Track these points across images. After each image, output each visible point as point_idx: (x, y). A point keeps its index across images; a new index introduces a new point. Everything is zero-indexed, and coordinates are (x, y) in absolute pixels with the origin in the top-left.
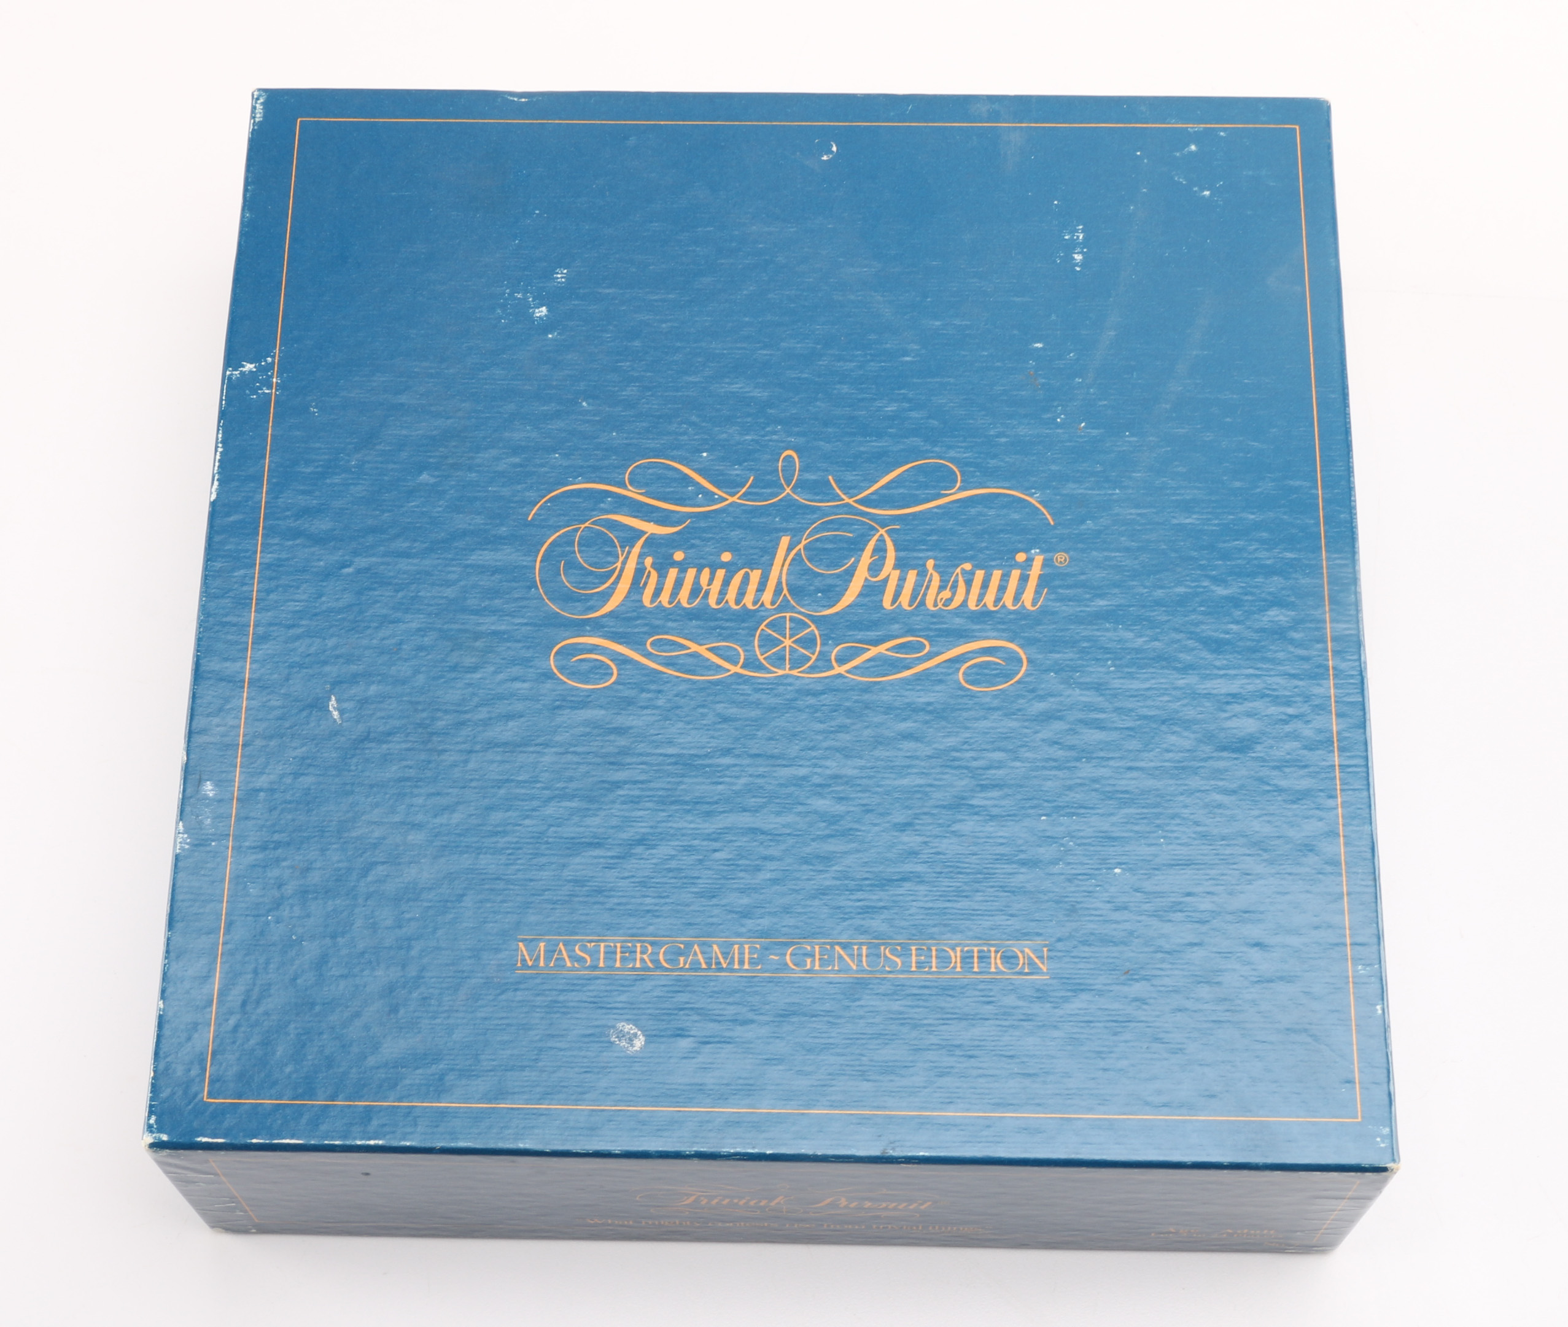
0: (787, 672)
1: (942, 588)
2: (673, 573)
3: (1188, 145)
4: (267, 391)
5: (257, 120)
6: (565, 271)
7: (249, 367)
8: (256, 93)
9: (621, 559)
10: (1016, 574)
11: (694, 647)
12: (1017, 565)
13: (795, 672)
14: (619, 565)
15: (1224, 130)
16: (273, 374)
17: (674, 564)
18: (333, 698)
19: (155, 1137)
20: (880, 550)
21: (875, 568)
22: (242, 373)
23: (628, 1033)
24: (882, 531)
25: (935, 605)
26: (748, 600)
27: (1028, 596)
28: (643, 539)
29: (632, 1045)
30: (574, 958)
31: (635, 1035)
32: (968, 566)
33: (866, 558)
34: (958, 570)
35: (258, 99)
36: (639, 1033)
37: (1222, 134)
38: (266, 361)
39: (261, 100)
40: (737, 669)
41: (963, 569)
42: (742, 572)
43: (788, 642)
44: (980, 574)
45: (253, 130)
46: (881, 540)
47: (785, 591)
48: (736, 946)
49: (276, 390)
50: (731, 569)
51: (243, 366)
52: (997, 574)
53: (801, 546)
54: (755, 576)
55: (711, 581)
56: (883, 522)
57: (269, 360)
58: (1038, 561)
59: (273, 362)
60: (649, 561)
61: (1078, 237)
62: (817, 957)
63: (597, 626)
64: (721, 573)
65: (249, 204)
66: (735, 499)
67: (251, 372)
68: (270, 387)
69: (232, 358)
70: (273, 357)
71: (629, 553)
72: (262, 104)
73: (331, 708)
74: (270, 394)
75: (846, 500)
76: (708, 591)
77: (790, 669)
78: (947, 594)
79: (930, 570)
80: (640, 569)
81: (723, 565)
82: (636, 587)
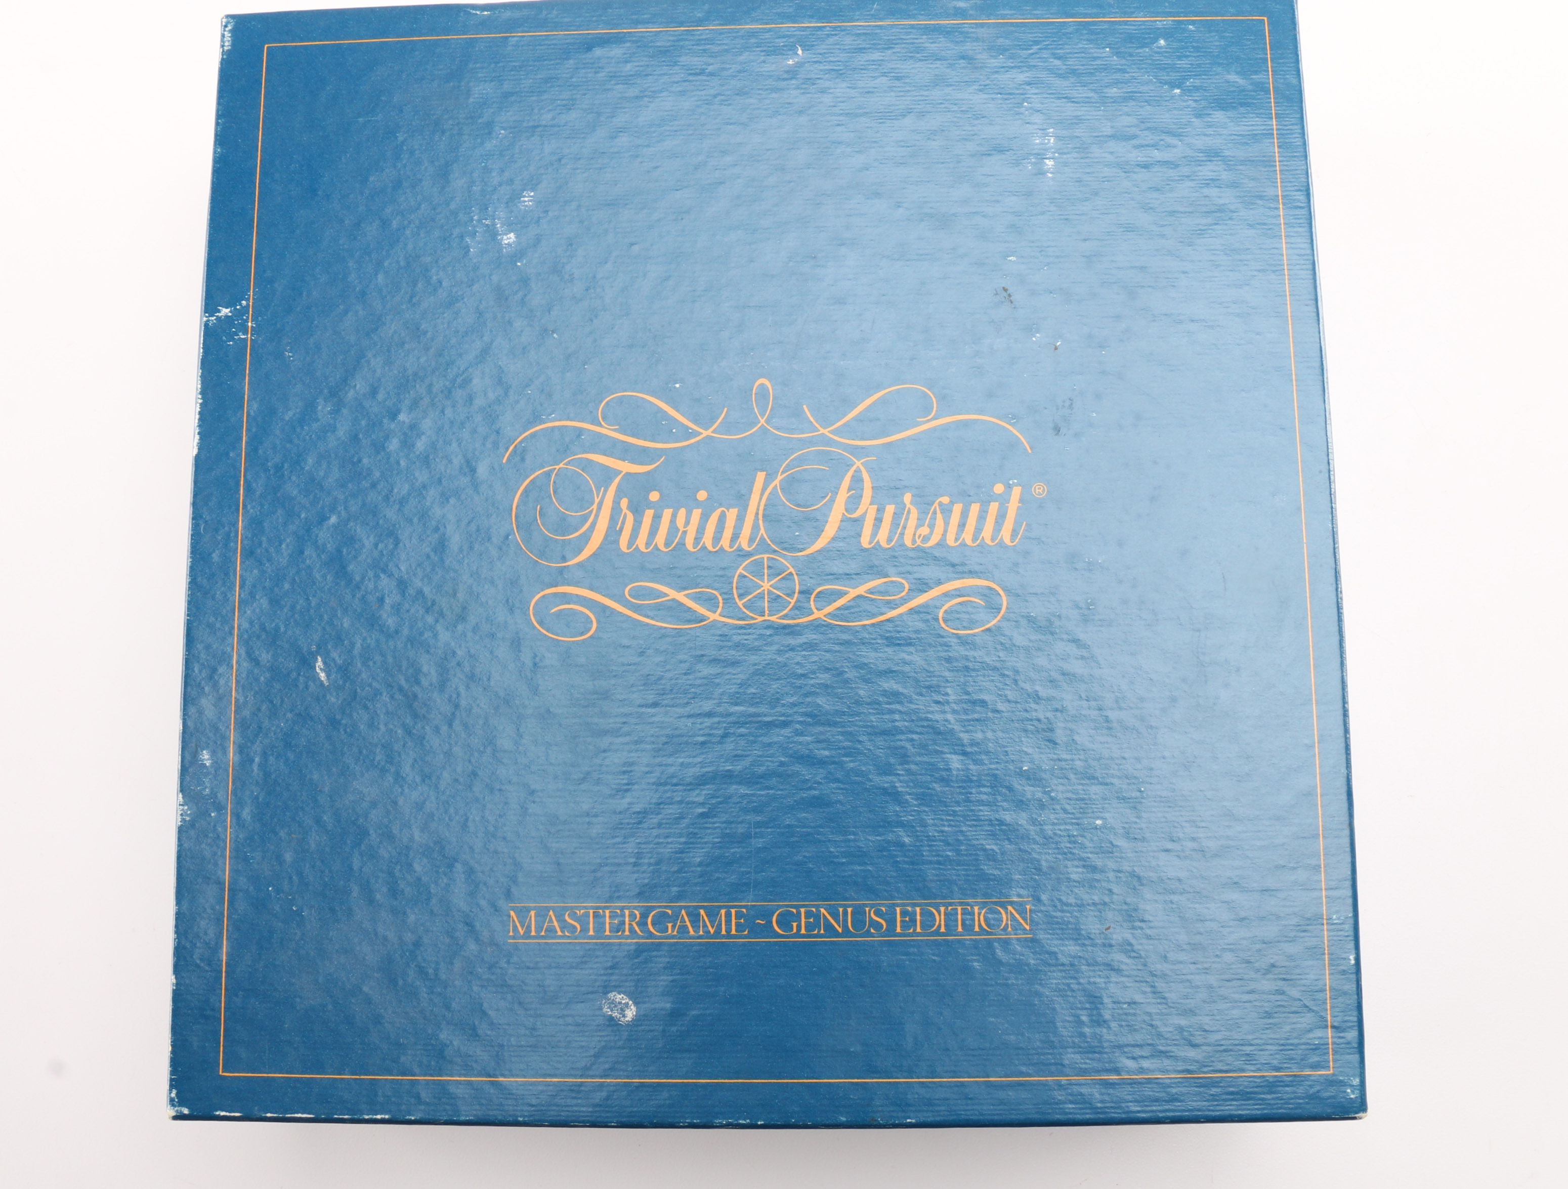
0: (766, 618)
1: (920, 524)
2: (649, 514)
3: (1156, 40)
4: (243, 337)
5: (226, 48)
6: (532, 194)
7: (225, 311)
8: (224, 20)
9: (597, 501)
10: (994, 507)
11: (673, 594)
12: (995, 498)
13: (773, 618)
14: (595, 507)
15: (1193, 23)
16: (248, 317)
17: (650, 505)
18: (319, 659)
19: (177, 1111)
22: (218, 318)
23: (620, 1003)
24: (858, 464)
25: (914, 541)
26: (725, 542)
27: (1007, 530)
28: (620, 477)
29: (624, 1016)
30: (564, 926)
31: (627, 1004)
33: (843, 493)
34: (936, 503)
35: (226, 26)
36: (631, 1002)
37: (1191, 27)
38: (241, 305)
39: (230, 27)
40: (717, 616)
41: (940, 504)
42: (718, 512)
43: (766, 586)
44: (957, 508)
45: (223, 59)
46: (858, 471)
47: (762, 531)
48: (723, 912)
49: (252, 335)
50: (707, 509)
51: (219, 311)
52: (975, 509)
53: (777, 482)
54: (732, 515)
55: (687, 522)
56: (857, 452)
57: (244, 303)
58: (1017, 492)
59: (248, 305)
60: (624, 503)
61: (1049, 140)
62: (803, 920)
63: (578, 575)
64: (697, 514)
65: (221, 138)
66: (709, 432)
67: (227, 317)
68: (245, 332)
69: (210, 305)
70: (248, 300)
71: (604, 494)
72: (230, 31)
73: (318, 670)
74: (245, 340)
75: (822, 431)
76: (685, 532)
77: (770, 615)
78: (925, 531)
79: (908, 505)
80: (616, 508)
81: (698, 504)
82: (613, 532)
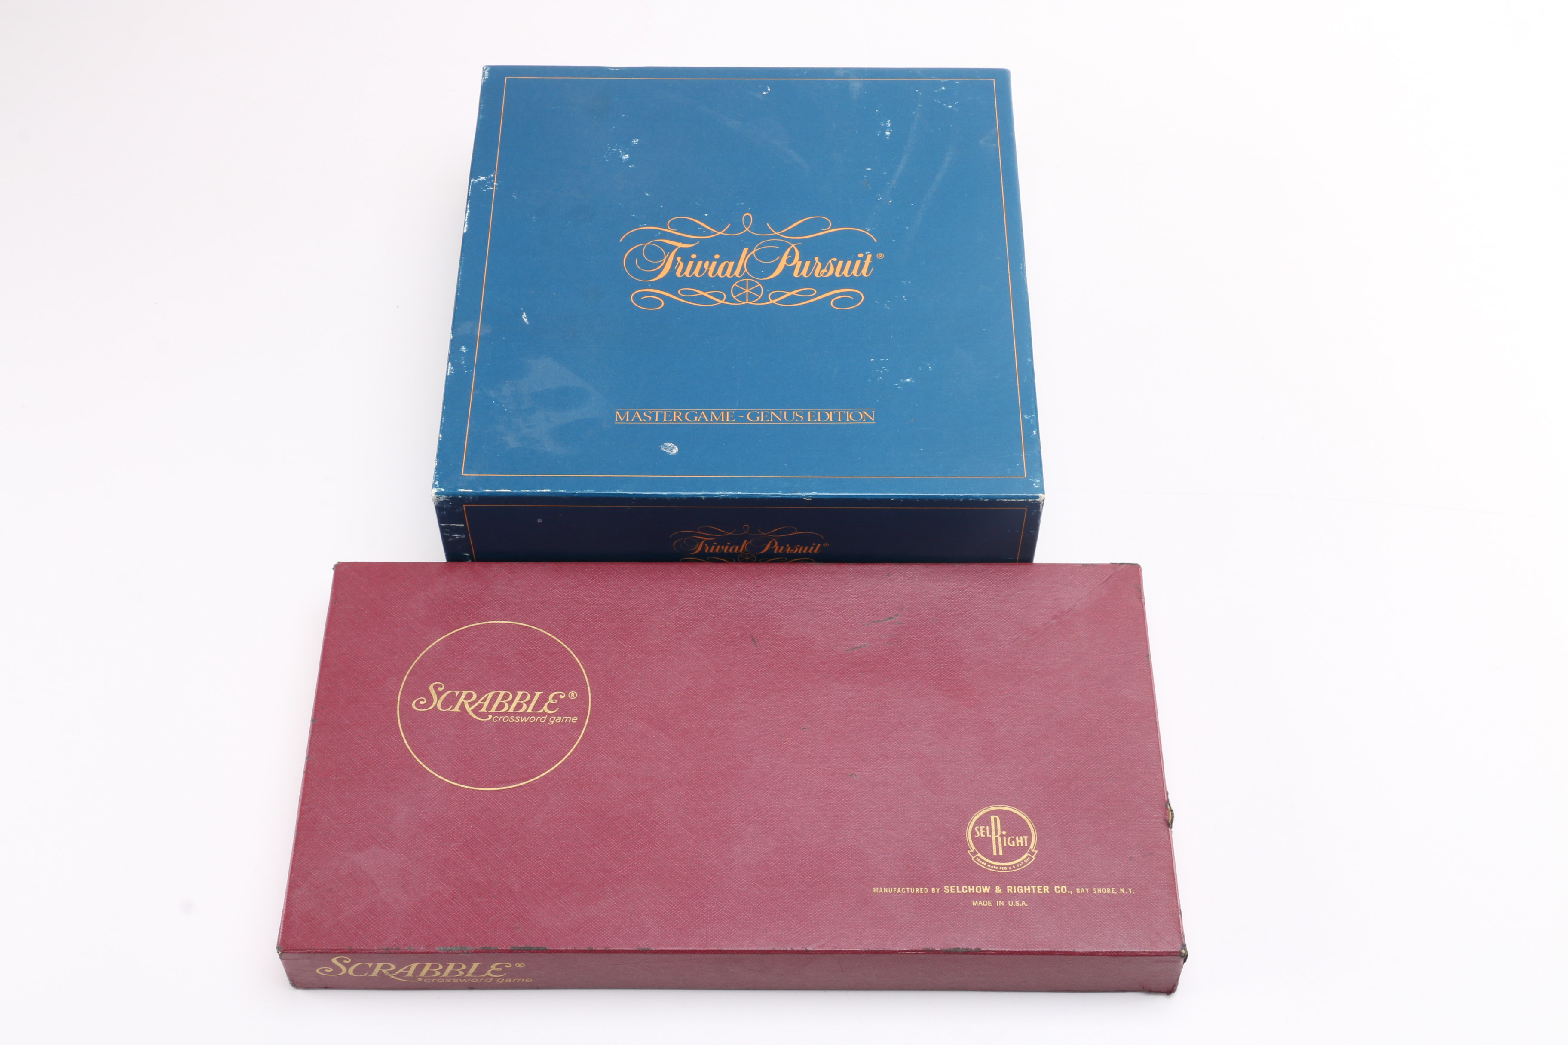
0: (747, 302)
1: (822, 268)
2: (691, 263)
3: (941, 87)
4: (491, 188)
5: (485, 78)
6: (637, 140)
7: (482, 178)
8: (485, 68)
9: (665, 257)
10: (858, 263)
11: (701, 293)
12: (859, 259)
13: (751, 303)
14: (664, 260)
15: (958, 81)
16: (494, 181)
17: (691, 259)
18: (524, 313)
20: (792, 253)
21: (790, 260)
22: (479, 181)
23: (670, 447)
24: (793, 246)
25: (819, 275)
26: (728, 274)
27: (864, 272)
28: (676, 250)
29: (672, 452)
30: (643, 417)
31: (674, 447)
32: (835, 259)
33: (785, 256)
34: (830, 261)
35: (486, 69)
36: (675, 447)
37: (957, 83)
38: (490, 176)
39: (488, 70)
40: (723, 302)
41: (832, 261)
42: (724, 263)
43: (747, 291)
44: (841, 263)
45: (484, 82)
46: (793, 249)
47: (746, 270)
48: (723, 413)
49: (496, 188)
50: (719, 262)
51: (479, 178)
52: (849, 263)
53: (753, 252)
54: (731, 264)
55: (709, 266)
56: (794, 242)
57: (492, 175)
58: (869, 257)
59: (494, 177)
60: (679, 259)
61: (888, 125)
62: (762, 416)
63: (655, 285)
64: (714, 263)
65: (482, 111)
66: (721, 233)
67: (483, 180)
68: (493, 186)
69: (474, 174)
70: (494, 175)
71: (669, 255)
72: (488, 71)
73: (523, 318)
74: (493, 190)
75: (776, 233)
76: (708, 271)
77: (748, 302)
78: (825, 271)
79: (817, 261)
80: (675, 262)
81: (715, 260)
82: (673, 269)
